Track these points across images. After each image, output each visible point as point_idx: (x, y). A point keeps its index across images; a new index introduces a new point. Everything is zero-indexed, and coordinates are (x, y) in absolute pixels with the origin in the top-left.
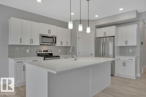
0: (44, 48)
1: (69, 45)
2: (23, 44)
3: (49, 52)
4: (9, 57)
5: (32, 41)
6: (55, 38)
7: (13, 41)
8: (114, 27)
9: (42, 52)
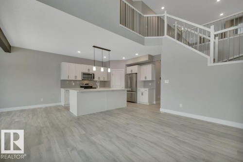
0: (86, 82)
1: (106, 80)
2: (70, 79)
3: (89, 85)
4: (61, 88)
5: (76, 77)
6: (94, 74)
7: (64, 77)
8: (137, 66)
9: (84, 85)
